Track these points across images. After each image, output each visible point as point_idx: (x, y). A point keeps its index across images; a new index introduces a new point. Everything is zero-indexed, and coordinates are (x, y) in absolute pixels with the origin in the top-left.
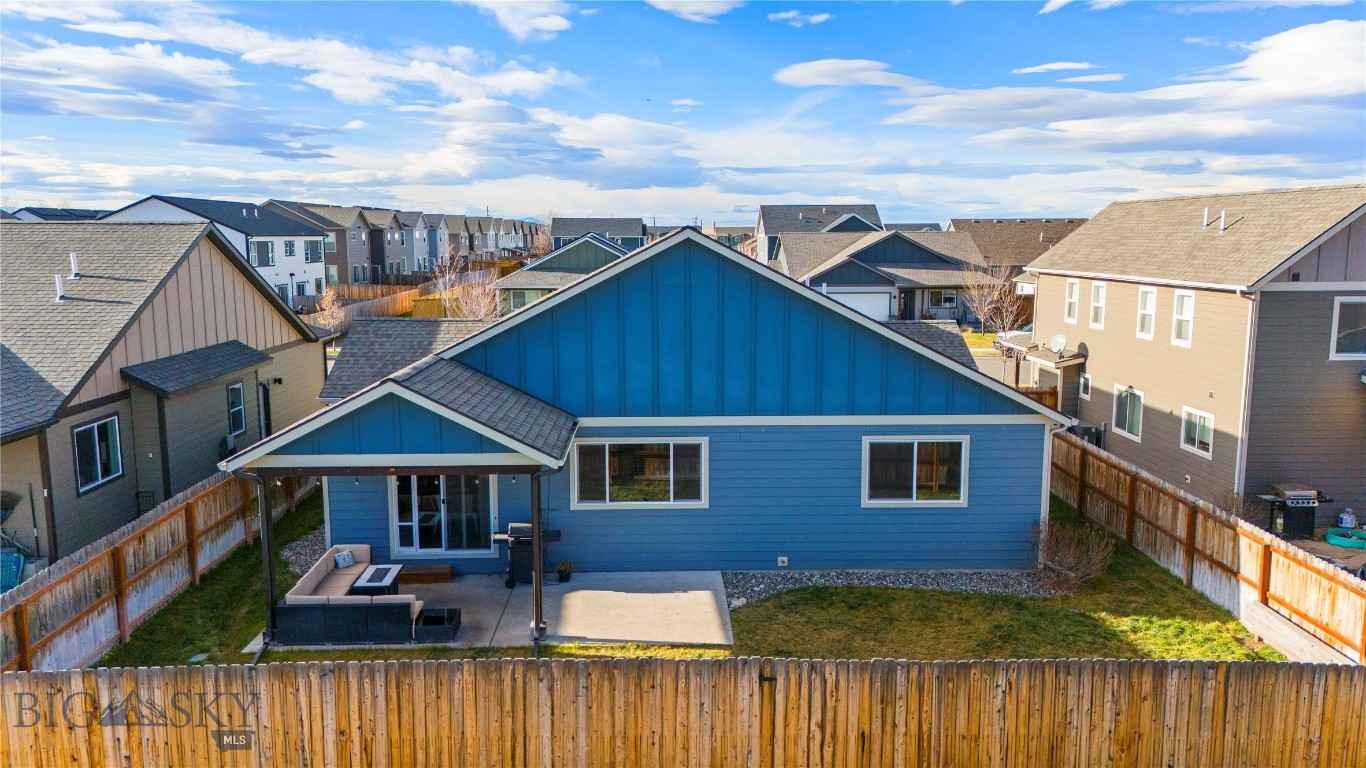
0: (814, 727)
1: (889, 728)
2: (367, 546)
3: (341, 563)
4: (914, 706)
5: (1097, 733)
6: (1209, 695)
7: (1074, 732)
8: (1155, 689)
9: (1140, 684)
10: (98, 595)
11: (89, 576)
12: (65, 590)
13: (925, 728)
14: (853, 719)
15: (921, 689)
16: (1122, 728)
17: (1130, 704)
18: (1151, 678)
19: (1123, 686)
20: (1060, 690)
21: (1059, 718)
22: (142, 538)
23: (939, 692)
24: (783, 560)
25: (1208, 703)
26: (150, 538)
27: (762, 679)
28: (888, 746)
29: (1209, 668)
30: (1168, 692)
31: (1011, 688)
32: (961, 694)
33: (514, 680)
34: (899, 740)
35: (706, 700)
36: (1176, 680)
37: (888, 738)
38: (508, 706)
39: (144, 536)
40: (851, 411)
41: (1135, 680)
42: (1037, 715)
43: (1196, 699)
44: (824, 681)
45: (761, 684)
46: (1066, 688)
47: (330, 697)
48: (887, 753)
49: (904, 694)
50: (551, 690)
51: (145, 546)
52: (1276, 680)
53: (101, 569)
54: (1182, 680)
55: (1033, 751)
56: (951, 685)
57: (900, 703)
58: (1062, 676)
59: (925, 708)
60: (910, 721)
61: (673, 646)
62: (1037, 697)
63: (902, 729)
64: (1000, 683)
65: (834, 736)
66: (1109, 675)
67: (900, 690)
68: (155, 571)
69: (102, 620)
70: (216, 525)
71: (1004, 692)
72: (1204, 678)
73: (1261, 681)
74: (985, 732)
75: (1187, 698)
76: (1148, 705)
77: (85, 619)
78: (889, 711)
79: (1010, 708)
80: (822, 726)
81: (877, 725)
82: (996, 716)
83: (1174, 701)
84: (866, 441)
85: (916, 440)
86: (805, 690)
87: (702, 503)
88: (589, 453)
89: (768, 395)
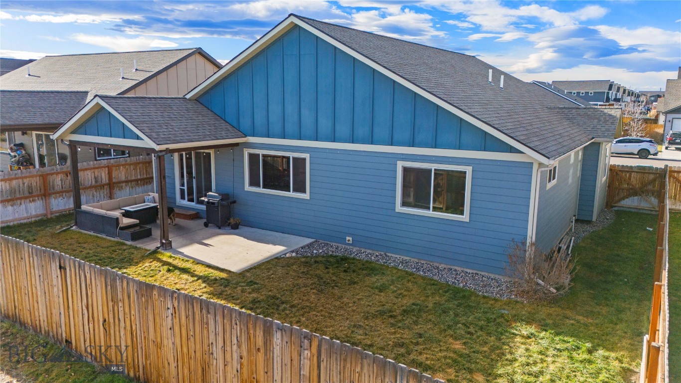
0: (84, 308)
1: (117, 321)
3: (147, 201)
4: (127, 309)
5: (229, 368)
6: (306, 363)
7: (215, 361)
8: (265, 343)
9: (255, 336)
10: (30, 193)
11: (24, 184)
13: (134, 328)
14: (100, 307)
15: (129, 297)
16: (245, 370)
17: (249, 351)
18: (262, 333)
19: (243, 334)
20: (205, 324)
21: (206, 348)
23: (139, 303)
24: (349, 239)
25: (305, 372)
27: (60, 267)
28: (117, 333)
29: (305, 337)
30: (275, 350)
31: (175, 313)
32: (149, 308)
34: (122, 333)
35: (41, 273)
36: (279, 341)
37: (117, 328)
40: (390, 142)
41: (252, 332)
42: (192, 339)
43: (295, 362)
44: (85, 277)
45: (60, 271)
46: (207, 324)
48: (118, 339)
49: (122, 299)
52: (362, 368)
54: (284, 343)
55: (192, 368)
56: (144, 300)
57: (120, 304)
58: (204, 311)
59: (133, 312)
60: (126, 319)
62: (191, 325)
63: (122, 324)
64: (169, 307)
65: (93, 317)
66: (233, 322)
67: (120, 296)
69: (32, 205)
71: (172, 314)
72: (301, 347)
73: (348, 365)
74: (165, 342)
75: (289, 361)
76: (261, 356)
77: (19, 202)
78: (116, 308)
79: (177, 328)
80: (87, 307)
81: (111, 315)
82: (169, 331)
83: (280, 362)
84: (400, 165)
85: (433, 167)
86: (78, 280)
87: (306, 196)
88: (253, 158)
89: (343, 129)
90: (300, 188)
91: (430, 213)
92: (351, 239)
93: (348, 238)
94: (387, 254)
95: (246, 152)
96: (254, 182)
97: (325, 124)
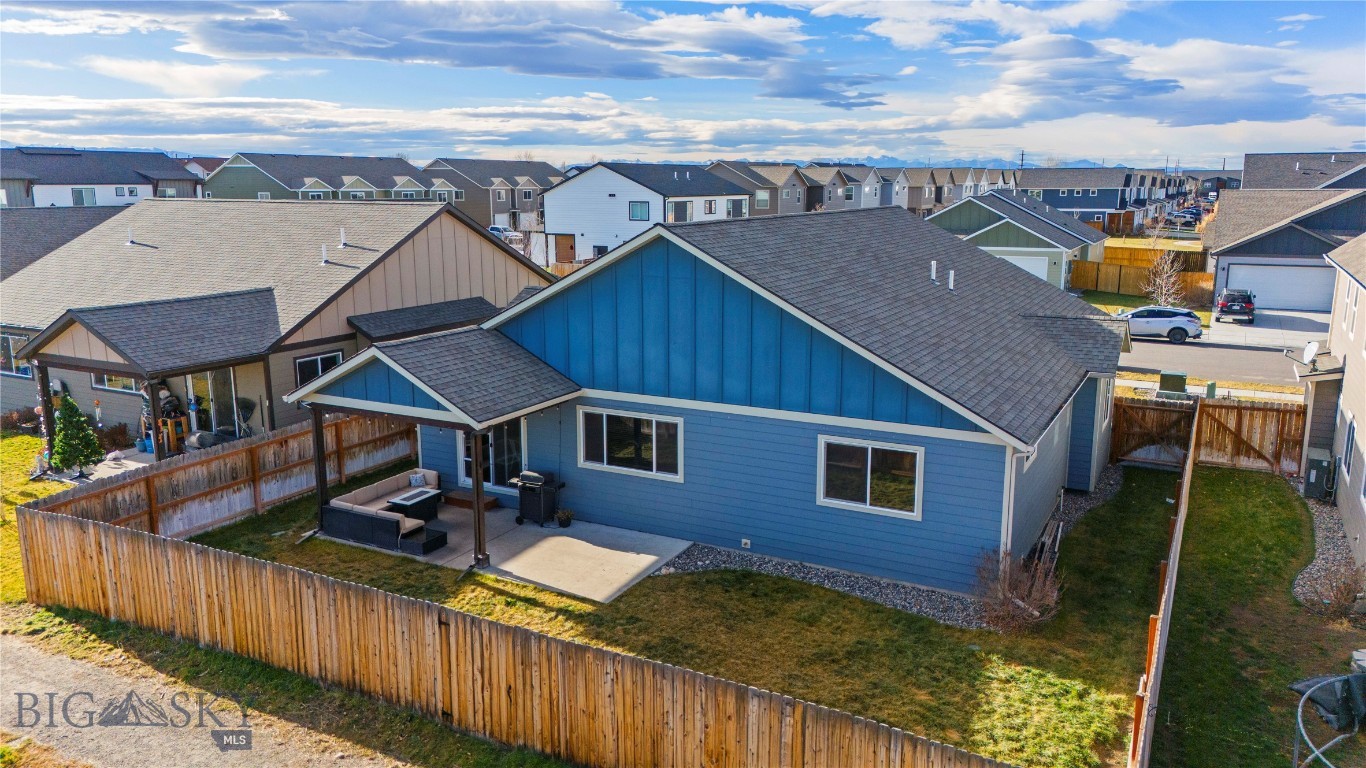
0: (477, 673)
1: (528, 688)
2: (435, 472)
3: (413, 482)
4: (545, 674)
5: (689, 739)
6: (788, 732)
7: (671, 732)
8: (738, 711)
9: (724, 703)
10: (234, 478)
11: (226, 465)
12: (201, 471)
13: (554, 695)
14: (503, 672)
15: (549, 660)
16: (711, 739)
17: (717, 719)
18: (734, 700)
19: (709, 701)
20: (658, 691)
21: (658, 716)
22: (284, 442)
23: (564, 667)
24: (746, 542)
25: (787, 739)
26: (293, 444)
27: (440, 623)
28: (528, 703)
29: (787, 704)
30: (750, 718)
31: (617, 678)
32: (580, 672)
33: (294, 583)
34: (536, 701)
35: (405, 629)
36: (756, 708)
37: (528, 696)
38: (292, 603)
39: (286, 442)
40: (809, 408)
41: (720, 698)
42: (640, 708)
43: (775, 730)
44: (481, 635)
45: (440, 627)
46: (662, 690)
47: (201, 570)
48: (529, 709)
49: (537, 662)
50: (315, 596)
51: (287, 449)
52: (852, 734)
53: (241, 461)
54: (762, 710)
55: (639, 740)
56: (571, 663)
57: (535, 668)
58: (658, 677)
59: (553, 677)
60: (543, 686)
61: (561, 594)
62: (639, 692)
63: (537, 691)
64: (609, 671)
65: (490, 684)
66: (697, 687)
67: (535, 658)
68: (298, 468)
69: (237, 496)
70: (374, 441)
71: (613, 680)
72: (782, 713)
73: (838, 731)
74: (601, 711)
75: (768, 728)
76: (732, 726)
77: (220, 493)
78: (528, 672)
79: (619, 696)
80: (482, 672)
81: (520, 681)
82: (607, 700)
83: (755, 728)
84: (822, 440)
85: (870, 445)
86: (469, 639)
87: (679, 478)
88: (592, 421)
89: (734, 385)
90: (669, 466)
91: (867, 508)
92: (749, 542)
93: (744, 541)
94: (804, 563)
95: (581, 411)
96: (593, 454)
97: (707, 377)
